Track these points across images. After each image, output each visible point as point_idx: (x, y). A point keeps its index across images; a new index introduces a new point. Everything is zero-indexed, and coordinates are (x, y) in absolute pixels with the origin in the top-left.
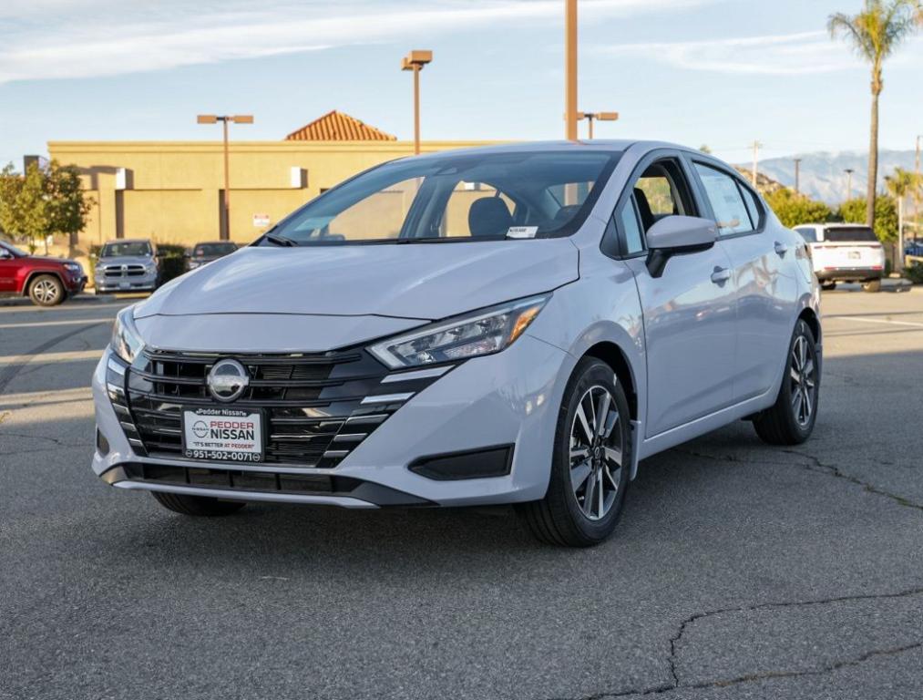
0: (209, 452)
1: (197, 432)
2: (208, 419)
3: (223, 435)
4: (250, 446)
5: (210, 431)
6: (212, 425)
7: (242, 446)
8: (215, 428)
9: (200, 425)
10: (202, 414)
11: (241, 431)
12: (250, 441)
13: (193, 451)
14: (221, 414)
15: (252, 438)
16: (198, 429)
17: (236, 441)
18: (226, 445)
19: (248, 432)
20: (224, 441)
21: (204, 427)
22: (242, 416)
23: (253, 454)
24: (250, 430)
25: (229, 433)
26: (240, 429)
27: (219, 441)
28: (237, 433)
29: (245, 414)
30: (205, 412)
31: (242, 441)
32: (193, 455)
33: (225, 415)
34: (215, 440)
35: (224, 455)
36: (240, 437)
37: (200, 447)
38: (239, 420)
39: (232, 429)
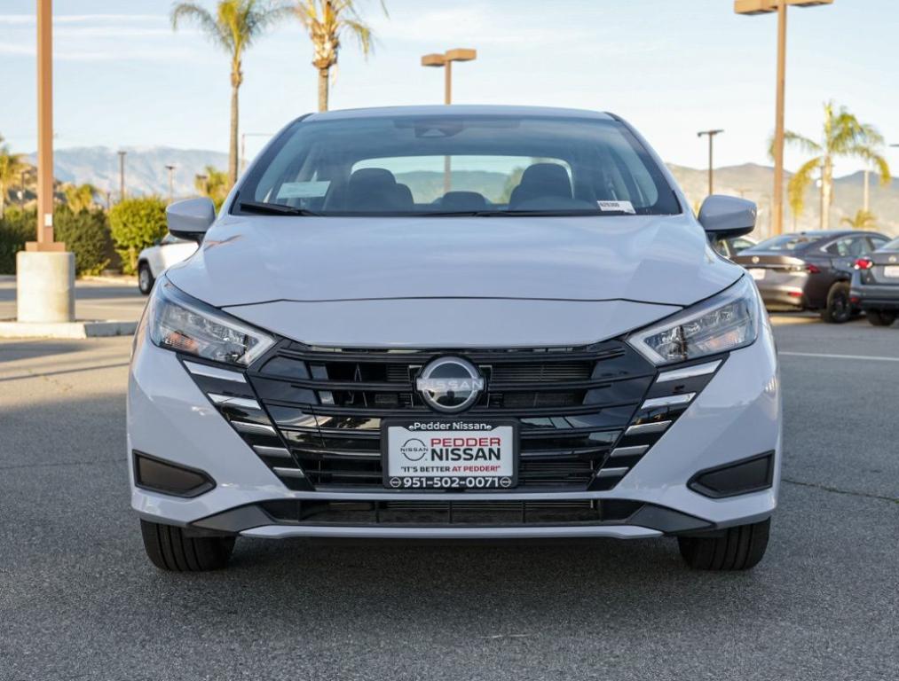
0: (429, 479)
1: (407, 453)
2: (426, 437)
3: (451, 456)
4: (493, 468)
5: (429, 452)
6: (433, 444)
7: (480, 469)
8: (437, 448)
9: (411, 445)
10: (419, 429)
11: (479, 450)
12: (494, 462)
13: (402, 479)
14: (451, 429)
15: (498, 457)
16: (410, 450)
17: (472, 463)
18: (455, 469)
19: (491, 451)
20: (451, 464)
21: (419, 445)
22: (483, 429)
23: (500, 478)
24: (495, 447)
25: (461, 453)
26: (478, 447)
27: (444, 463)
28: (474, 453)
29: (489, 427)
30: (423, 426)
31: (481, 462)
32: (403, 484)
33: (456, 430)
34: (437, 462)
35: (453, 482)
36: (477, 457)
37: (412, 473)
38: (478, 435)
39: (465, 447)
